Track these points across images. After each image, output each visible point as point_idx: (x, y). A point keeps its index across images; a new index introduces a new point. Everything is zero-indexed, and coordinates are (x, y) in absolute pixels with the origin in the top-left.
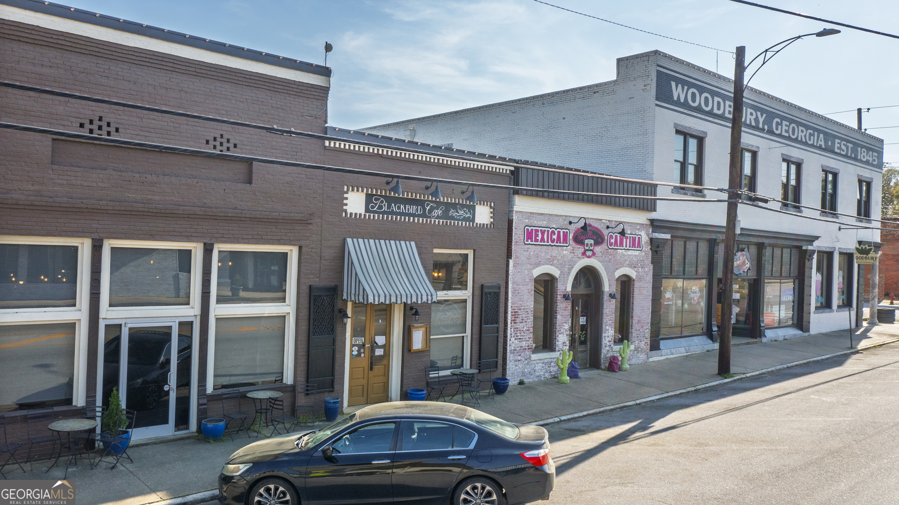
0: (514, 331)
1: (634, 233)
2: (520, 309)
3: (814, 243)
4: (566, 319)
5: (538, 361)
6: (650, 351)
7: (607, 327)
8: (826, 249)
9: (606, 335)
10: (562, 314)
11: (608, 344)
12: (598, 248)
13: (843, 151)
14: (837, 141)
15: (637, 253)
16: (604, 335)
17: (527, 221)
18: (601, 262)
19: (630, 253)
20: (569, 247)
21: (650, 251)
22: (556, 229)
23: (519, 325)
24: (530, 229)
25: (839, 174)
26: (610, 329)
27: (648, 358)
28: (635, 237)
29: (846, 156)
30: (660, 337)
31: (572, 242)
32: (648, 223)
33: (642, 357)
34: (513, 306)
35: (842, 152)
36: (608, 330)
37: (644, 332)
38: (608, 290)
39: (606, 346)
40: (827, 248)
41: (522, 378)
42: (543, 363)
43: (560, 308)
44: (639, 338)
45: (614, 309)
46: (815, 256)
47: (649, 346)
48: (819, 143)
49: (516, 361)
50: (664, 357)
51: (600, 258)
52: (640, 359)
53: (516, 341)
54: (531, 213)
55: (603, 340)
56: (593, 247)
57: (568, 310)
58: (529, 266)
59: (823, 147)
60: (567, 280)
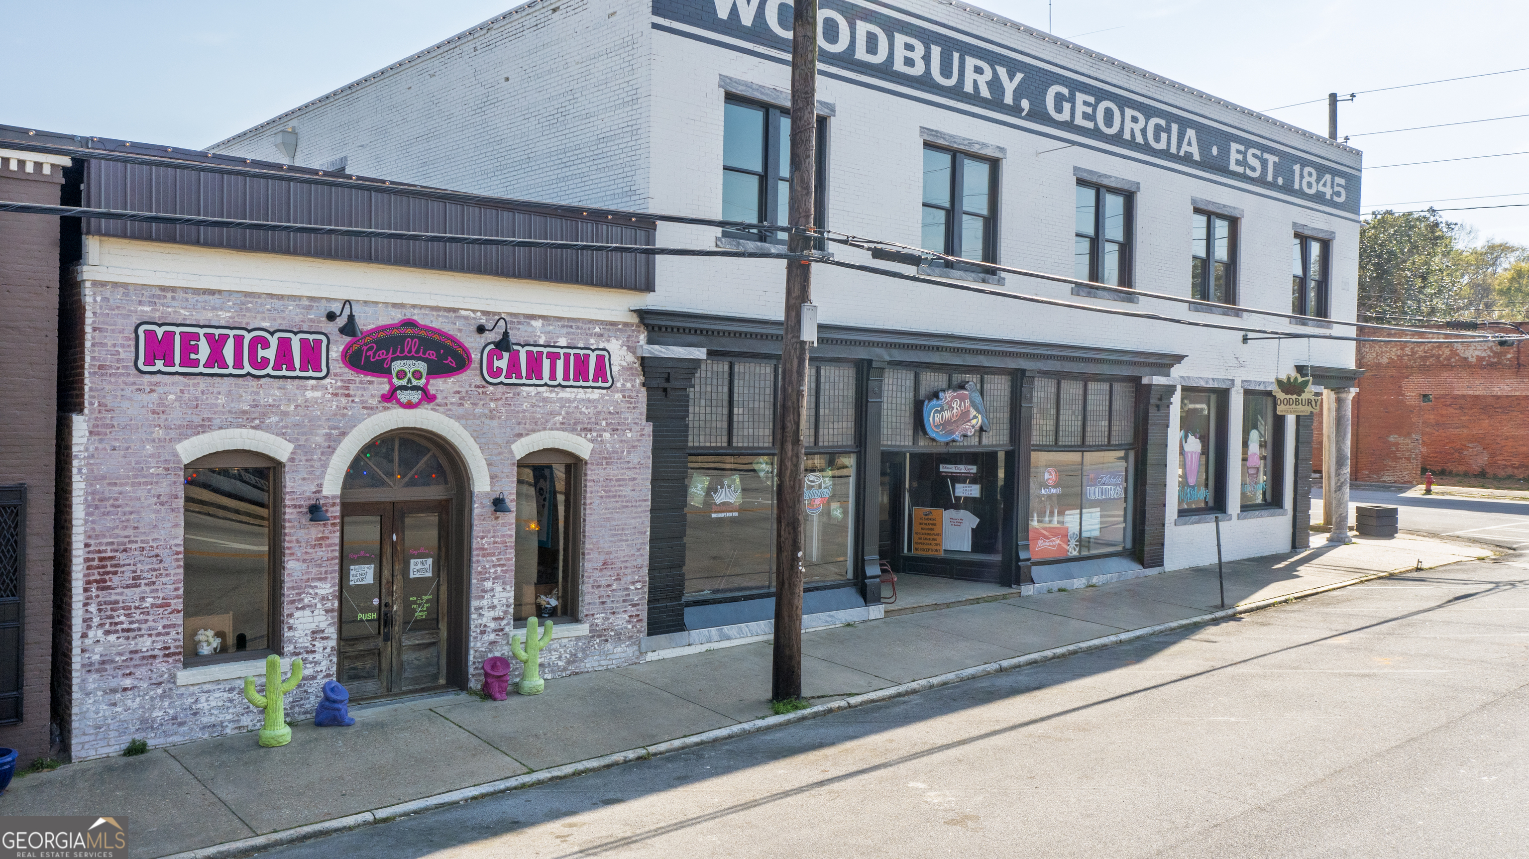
0: (100, 610)
1: (581, 345)
2: (125, 550)
3: (1172, 370)
4: (323, 569)
5: (206, 687)
6: (649, 634)
7: (488, 584)
8: (1207, 382)
9: (485, 603)
10: (306, 557)
11: (493, 625)
12: (445, 382)
13: (1253, 169)
14: (1234, 146)
15: (595, 395)
16: (474, 603)
17: (147, 309)
18: (458, 418)
19: (567, 394)
20: (327, 380)
21: (644, 390)
22: (272, 334)
23: (121, 594)
24: (160, 332)
25: (1243, 220)
26: (499, 588)
27: (641, 653)
28: (587, 357)
29: (1261, 181)
30: (684, 599)
31: (337, 366)
32: (635, 319)
33: (622, 652)
34: (92, 542)
35: (1249, 172)
36: (492, 590)
37: (627, 589)
38: (488, 489)
39: (483, 632)
40: (1211, 382)
41: (138, 737)
42: (231, 690)
43: (298, 541)
44: (609, 605)
45: (511, 536)
46: (1176, 398)
47: (645, 624)
48: (1185, 148)
49: (114, 691)
50: (700, 646)
51: (454, 408)
52: (612, 657)
53: (112, 638)
54: (163, 288)
55: (474, 616)
56: (423, 381)
57: (330, 545)
58: (159, 433)
59: (1197, 157)
60: (325, 466)
